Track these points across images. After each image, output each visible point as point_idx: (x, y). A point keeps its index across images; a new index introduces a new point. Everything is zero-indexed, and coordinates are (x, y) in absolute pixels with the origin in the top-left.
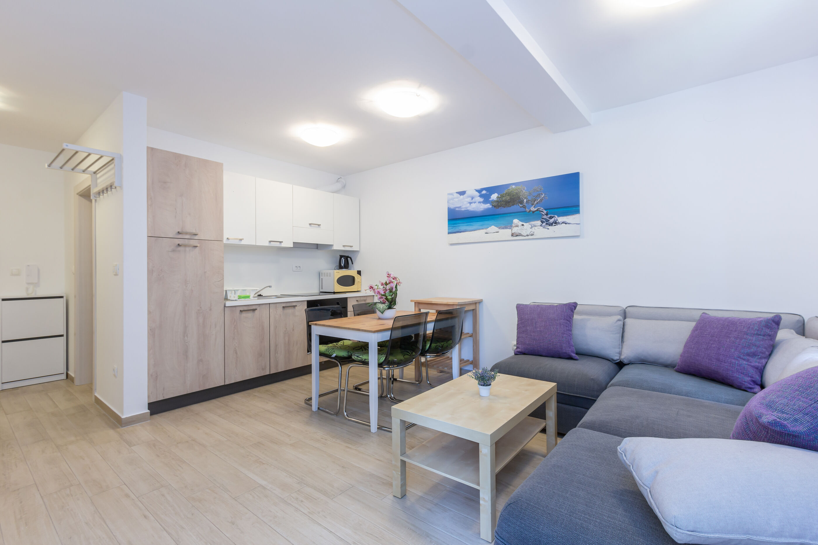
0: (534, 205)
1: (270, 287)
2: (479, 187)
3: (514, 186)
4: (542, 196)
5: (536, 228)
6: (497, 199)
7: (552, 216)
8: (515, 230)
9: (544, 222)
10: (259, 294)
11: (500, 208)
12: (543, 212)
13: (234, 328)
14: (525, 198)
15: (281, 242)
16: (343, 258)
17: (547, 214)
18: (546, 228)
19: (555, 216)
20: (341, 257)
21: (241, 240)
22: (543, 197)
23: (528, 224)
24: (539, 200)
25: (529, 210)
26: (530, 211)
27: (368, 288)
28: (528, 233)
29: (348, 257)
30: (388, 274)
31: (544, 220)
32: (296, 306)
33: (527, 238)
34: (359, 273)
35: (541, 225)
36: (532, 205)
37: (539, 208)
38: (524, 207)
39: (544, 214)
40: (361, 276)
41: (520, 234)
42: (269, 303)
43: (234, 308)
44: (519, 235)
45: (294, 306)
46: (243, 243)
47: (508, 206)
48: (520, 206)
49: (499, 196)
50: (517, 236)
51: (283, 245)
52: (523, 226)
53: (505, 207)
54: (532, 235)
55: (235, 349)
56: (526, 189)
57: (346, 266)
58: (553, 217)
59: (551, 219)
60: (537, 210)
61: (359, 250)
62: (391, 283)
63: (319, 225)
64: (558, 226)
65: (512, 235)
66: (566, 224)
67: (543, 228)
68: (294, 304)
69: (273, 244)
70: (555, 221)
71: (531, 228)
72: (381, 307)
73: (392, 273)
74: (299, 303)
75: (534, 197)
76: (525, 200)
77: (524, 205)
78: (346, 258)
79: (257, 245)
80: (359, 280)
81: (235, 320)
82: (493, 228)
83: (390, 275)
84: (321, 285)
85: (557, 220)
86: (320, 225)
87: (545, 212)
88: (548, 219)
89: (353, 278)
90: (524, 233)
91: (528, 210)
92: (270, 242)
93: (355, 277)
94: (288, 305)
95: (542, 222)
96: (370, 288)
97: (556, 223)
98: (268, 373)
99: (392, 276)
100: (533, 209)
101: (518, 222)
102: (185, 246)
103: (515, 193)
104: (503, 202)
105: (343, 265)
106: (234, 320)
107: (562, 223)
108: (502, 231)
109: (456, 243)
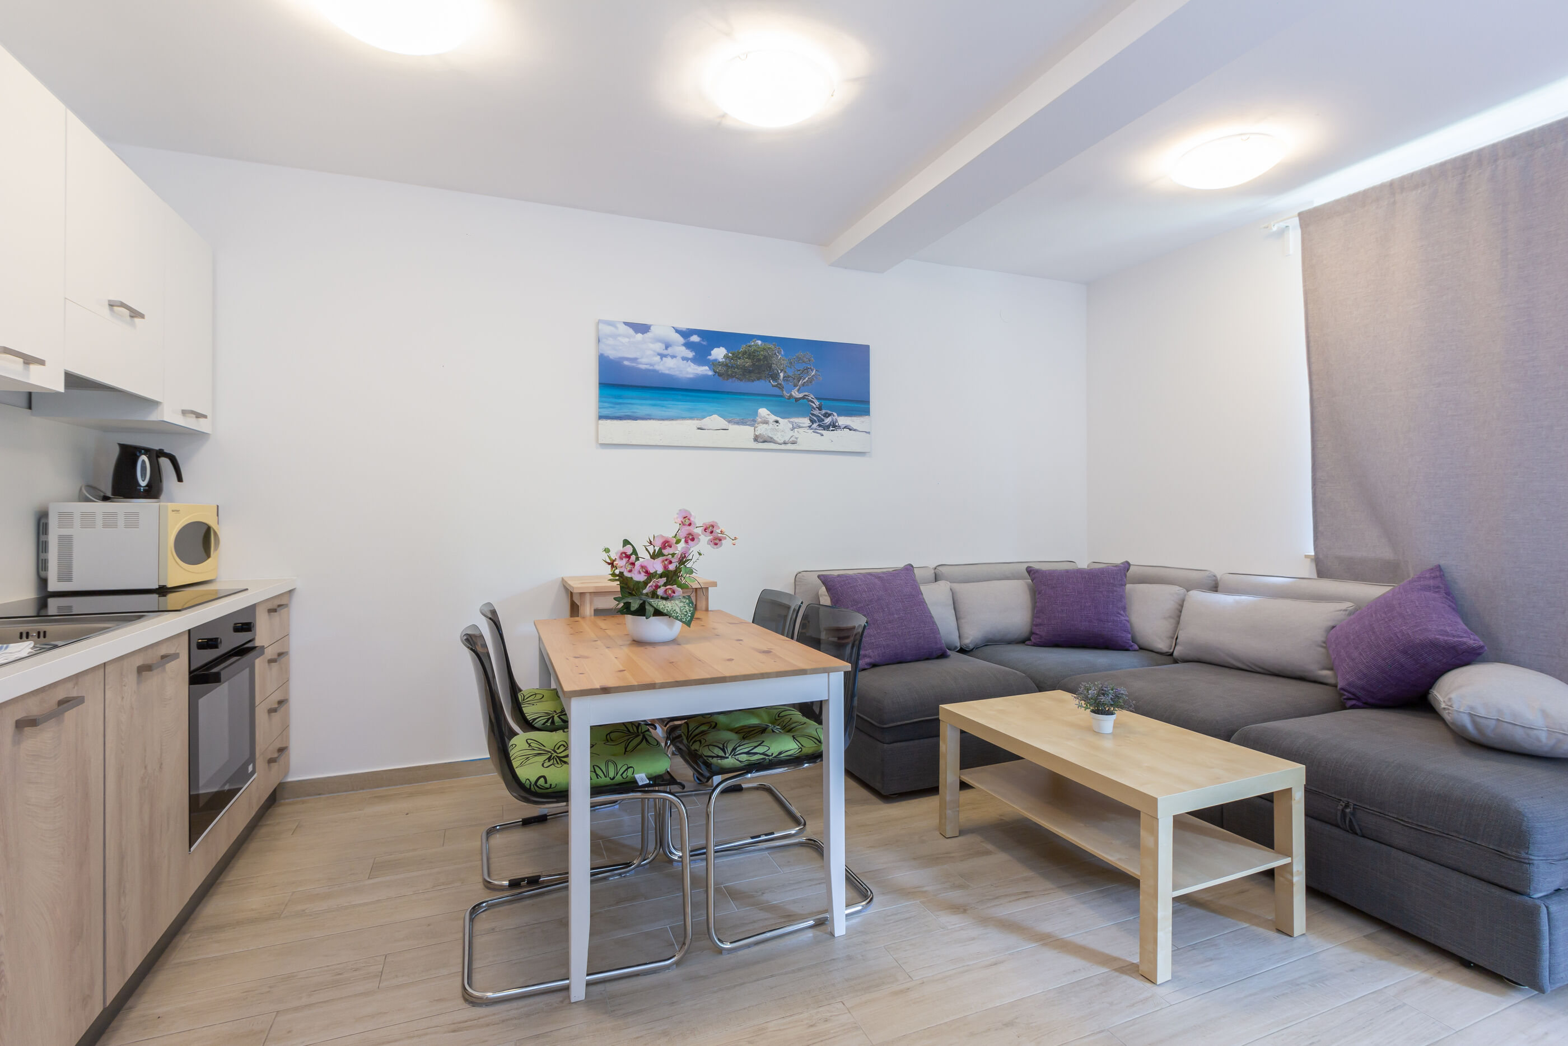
0: (798, 388)
2: (683, 325)
3: (759, 342)
4: (813, 374)
5: (801, 430)
6: (724, 360)
7: (829, 412)
8: (762, 429)
9: (815, 422)
11: (730, 380)
12: (813, 402)
14: (782, 371)
16: (144, 458)
17: (820, 408)
18: (818, 433)
19: (834, 413)
22: (813, 376)
23: (786, 420)
24: (807, 378)
25: (788, 395)
26: (791, 397)
28: (787, 439)
29: (161, 453)
31: (815, 418)
33: (783, 447)
34: (216, 510)
35: (810, 427)
36: (795, 386)
37: (806, 394)
38: (780, 387)
39: (815, 406)
41: (771, 438)
44: (769, 440)
47: (749, 380)
48: (773, 384)
49: (730, 355)
50: (764, 442)
52: (778, 424)
53: (741, 380)
54: (794, 443)
56: (782, 353)
57: (155, 489)
58: (830, 415)
59: (827, 417)
60: (803, 398)
61: (209, 430)
64: (838, 433)
65: (756, 439)
66: (850, 430)
67: (813, 432)
70: (833, 423)
71: (792, 430)
75: (799, 372)
76: (782, 375)
77: (780, 384)
78: (155, 456)
82: (715, 421)
85: (837, 421)
87: (817, 403)
88: (822, 417)
90: (779, 437)
91: (786, 394)
93: (211, 526)
95: (812, 421)
97: (834, 426)
100: (795, 394)
101: (769, 415)
103: (762, 355)
104: (737, 368)
107: (844, 428)
108: (734, 429)
109: (622, 443)
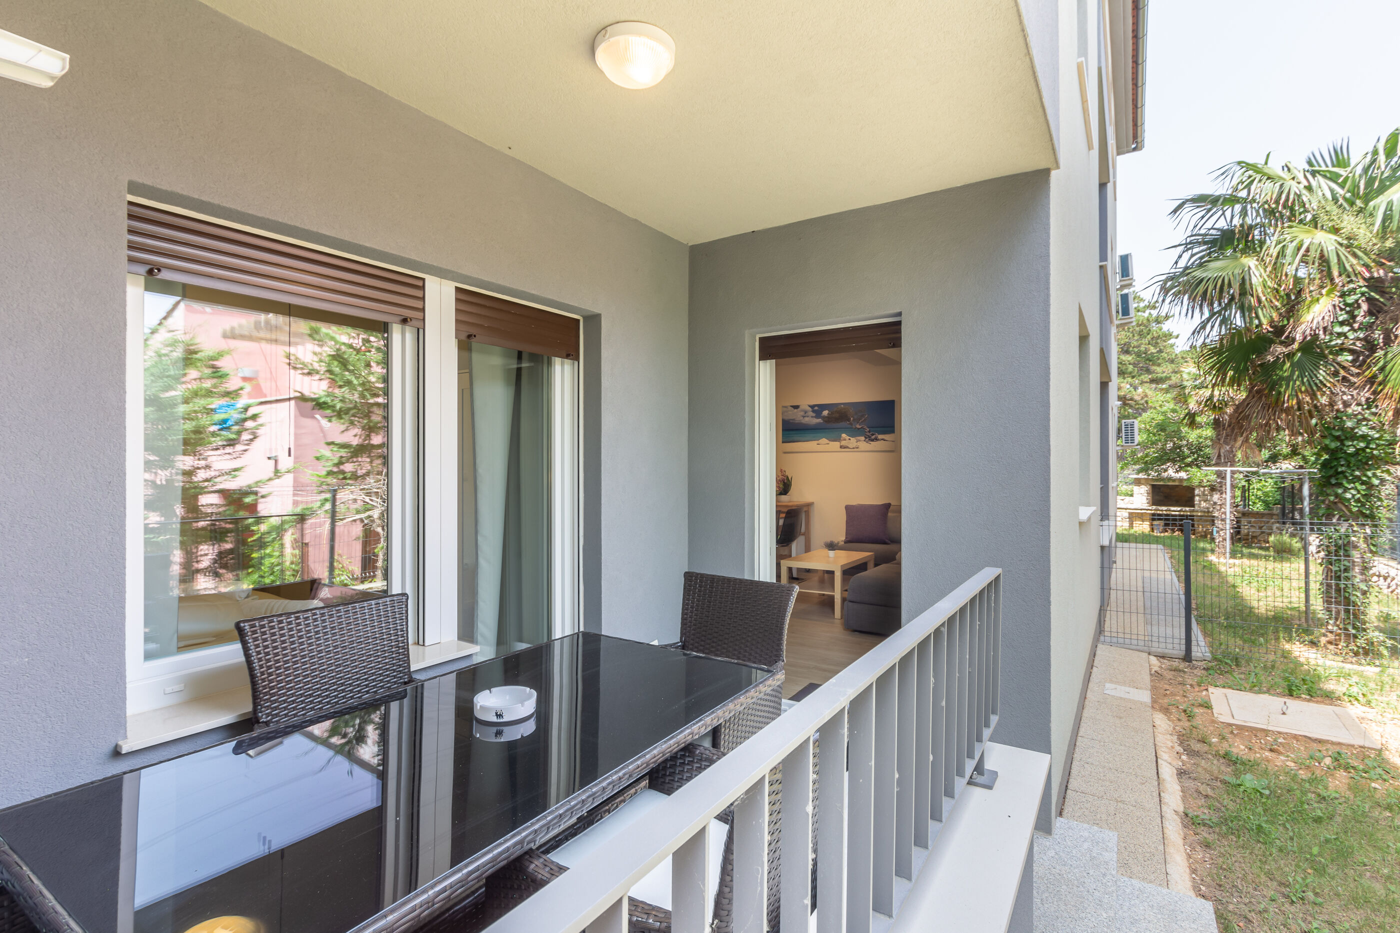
0: (859, 423)
2: (812, 404)
3: (842, 406)
4: (866, 416)
5: (860, 442)
6: (827, 415)
7: (874, 433)
8: (843, 443)
11: (830, 423)
12: (866, 429)
14: (852, 416)
17: (869, 432)
18: (868, 443)
23: (854, 438)
24: (863, 418)
26: (856, 427)
28: (854, 446)
31: (867, 436)
33: (853, 450)
35: (865, 440)
37: (863, 425)
38: (851, 424)
39: (867, 431)
41: (847, 446)
47: (838, 422)
48: (848, 423)
49: (830, 413)
50: (844, 448)
52: (850, 440)
53: (835, 423)
54: (857, 448)
56: (852, 409)
59: (873, 435)
60: (862, 428)
64: (878, 442)
65: (841, 447)
66: (885, 440)
67: (866, 442)
71: (856, 442)
75: (859, 416)
76: (852, 419)
82: (824, 441)
85: (877, 437)
87: (868, 429)
88: (870, 435)
90: (850, 446)
91: (854, 427)
95: (866, 438)
97: (876, 439)
100: (858, 426)
101: (846, 436)
103: (843, 411)
104: (833, 418)
107: (881, 439)
108: (832, 443)
109: (791, 451)
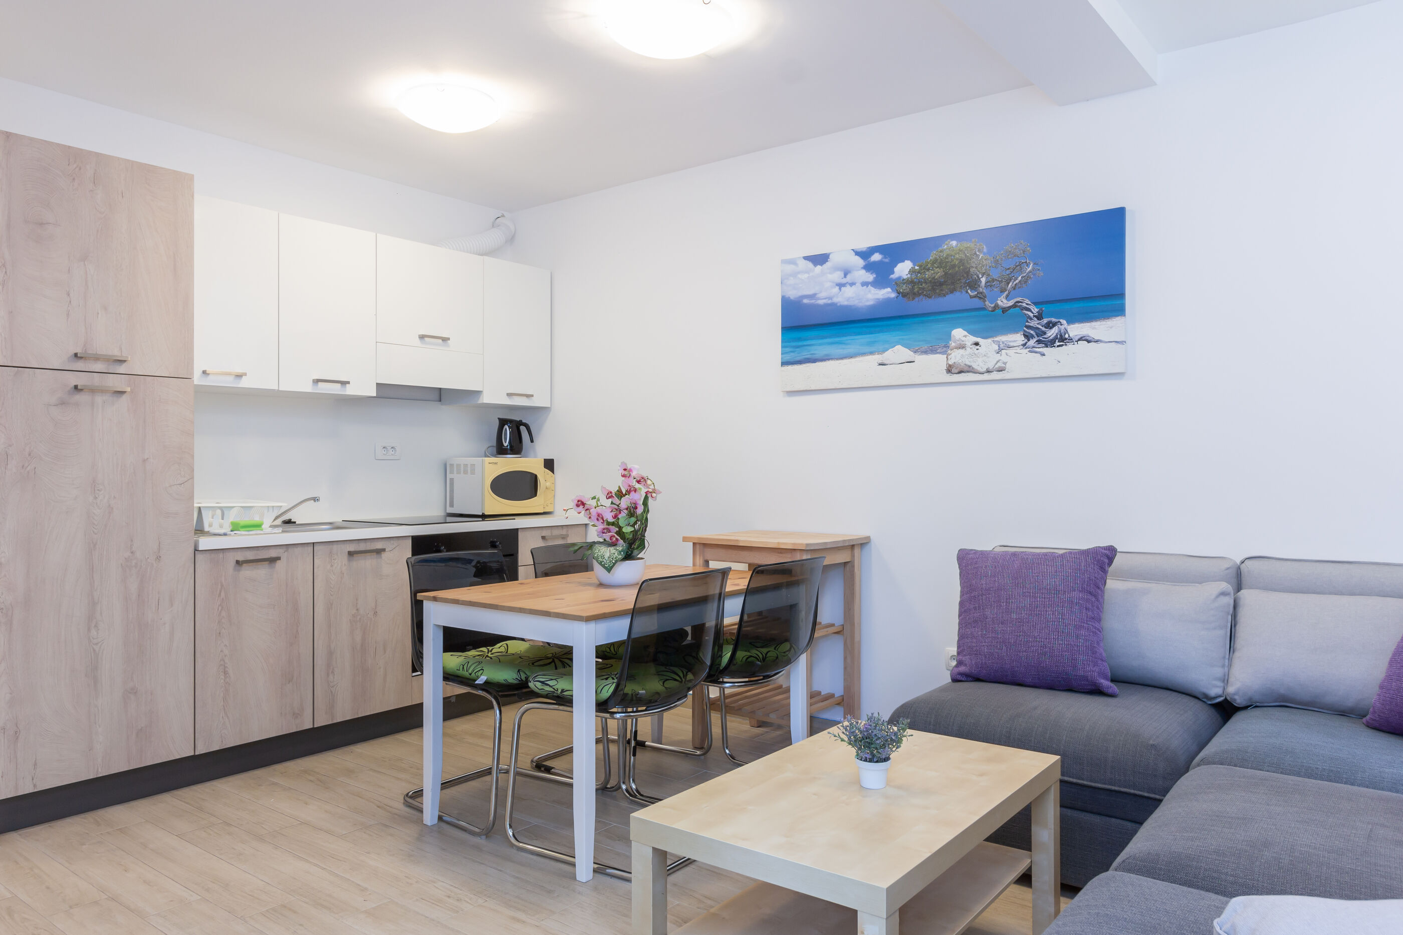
0: (1006, 293)
1: (315, 499)
2: (863, 245)
3: (954, 243)
4: (1029, 270)
5: (1011, 352)
6: (909, 276)
7: (1054, 320)
8: (957, 357)
9: (1032, 337)
10: (286, 517)
11: (917, 299)
12: (1029, 310)
13: (220, 608)
14: (983, 274)
15: (344, 383)
16: (506, 427)
17: (1039, 317)
18: (1036, 352)
19: (1061, 320)
20: (503, 422)
21: (239, 376)
22: (1030, 272)
23: (990, 340)
24: (1020, 278)
25: (993, 305)
26: (996, 307)
27: (572, 504)
28: (991, 366)
29: (520, 423)
30: (625, 470)
31: (1032, 332)
32: (384, 550)
33: (986, 377)
34: (549, 464)
35: (1024, 345)
36: (1002, 291)
37: (1019, 299)
38: (981, 297)
39: (1031, 315)
40: (553, 472)
41: (970, 367)
42: (313, 543)
43: (221, 555)
44: (966, 369)
45: (379, 552)
46: (245, 383)
47: (939, 295)
48: (972, 294)
49: (917, 268)
50: (960, 372)
51: (350, 391)
52: (978, 347)
53: (930, 297)
54: (1001, 370)
55: (222, 663)
56: (985, 250)
57: (516, 448)
58: (1054, 324)
59: (1051, 328)
60: (1014, 306)
61: (550, 406)
62: (633, 493)
63: (445, 340)
64: (1070, 347)
65: (949, 370)
66: (1089, 342)
67: (1030, 352)
68: (379, 546)
69: (324, 388)
70: (1061, 335)
71: (998, 353)
72: (607, 555)
73: (636, 466)
74: (392, 542)
75: (1008, 272)
76: (983, 280)
77: (981, 293)
78: (516, 426)
79: (280, 389)
80: (548, 484)
81: (222, 586)
82: (899, 352)
83: (630, 470)
84: (449, 495)
85: (1066, 331)
86: (449, 339)
87: (1035, 310)
88: (1043, 329)
89: (533, 480)
90: (979, 364)
91: (989, 305)
92: (316, 381)
93: (538, 476)
94: (362, 547)
95: (1028, 337)
96: (578, 506)
97: (1063, 339)
98: (308, 725)
99: (634, 474)
100: (1003, 302)
101: (965, 336)
102: (93, 390)
103: (957, 259)
104: (925, 283)
105: (506, 444)
106: (220, 587)
107: (1079, 340)
108: (921, 359)
109: (802, 389)
